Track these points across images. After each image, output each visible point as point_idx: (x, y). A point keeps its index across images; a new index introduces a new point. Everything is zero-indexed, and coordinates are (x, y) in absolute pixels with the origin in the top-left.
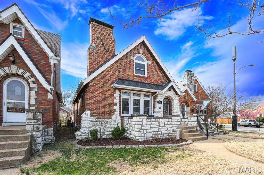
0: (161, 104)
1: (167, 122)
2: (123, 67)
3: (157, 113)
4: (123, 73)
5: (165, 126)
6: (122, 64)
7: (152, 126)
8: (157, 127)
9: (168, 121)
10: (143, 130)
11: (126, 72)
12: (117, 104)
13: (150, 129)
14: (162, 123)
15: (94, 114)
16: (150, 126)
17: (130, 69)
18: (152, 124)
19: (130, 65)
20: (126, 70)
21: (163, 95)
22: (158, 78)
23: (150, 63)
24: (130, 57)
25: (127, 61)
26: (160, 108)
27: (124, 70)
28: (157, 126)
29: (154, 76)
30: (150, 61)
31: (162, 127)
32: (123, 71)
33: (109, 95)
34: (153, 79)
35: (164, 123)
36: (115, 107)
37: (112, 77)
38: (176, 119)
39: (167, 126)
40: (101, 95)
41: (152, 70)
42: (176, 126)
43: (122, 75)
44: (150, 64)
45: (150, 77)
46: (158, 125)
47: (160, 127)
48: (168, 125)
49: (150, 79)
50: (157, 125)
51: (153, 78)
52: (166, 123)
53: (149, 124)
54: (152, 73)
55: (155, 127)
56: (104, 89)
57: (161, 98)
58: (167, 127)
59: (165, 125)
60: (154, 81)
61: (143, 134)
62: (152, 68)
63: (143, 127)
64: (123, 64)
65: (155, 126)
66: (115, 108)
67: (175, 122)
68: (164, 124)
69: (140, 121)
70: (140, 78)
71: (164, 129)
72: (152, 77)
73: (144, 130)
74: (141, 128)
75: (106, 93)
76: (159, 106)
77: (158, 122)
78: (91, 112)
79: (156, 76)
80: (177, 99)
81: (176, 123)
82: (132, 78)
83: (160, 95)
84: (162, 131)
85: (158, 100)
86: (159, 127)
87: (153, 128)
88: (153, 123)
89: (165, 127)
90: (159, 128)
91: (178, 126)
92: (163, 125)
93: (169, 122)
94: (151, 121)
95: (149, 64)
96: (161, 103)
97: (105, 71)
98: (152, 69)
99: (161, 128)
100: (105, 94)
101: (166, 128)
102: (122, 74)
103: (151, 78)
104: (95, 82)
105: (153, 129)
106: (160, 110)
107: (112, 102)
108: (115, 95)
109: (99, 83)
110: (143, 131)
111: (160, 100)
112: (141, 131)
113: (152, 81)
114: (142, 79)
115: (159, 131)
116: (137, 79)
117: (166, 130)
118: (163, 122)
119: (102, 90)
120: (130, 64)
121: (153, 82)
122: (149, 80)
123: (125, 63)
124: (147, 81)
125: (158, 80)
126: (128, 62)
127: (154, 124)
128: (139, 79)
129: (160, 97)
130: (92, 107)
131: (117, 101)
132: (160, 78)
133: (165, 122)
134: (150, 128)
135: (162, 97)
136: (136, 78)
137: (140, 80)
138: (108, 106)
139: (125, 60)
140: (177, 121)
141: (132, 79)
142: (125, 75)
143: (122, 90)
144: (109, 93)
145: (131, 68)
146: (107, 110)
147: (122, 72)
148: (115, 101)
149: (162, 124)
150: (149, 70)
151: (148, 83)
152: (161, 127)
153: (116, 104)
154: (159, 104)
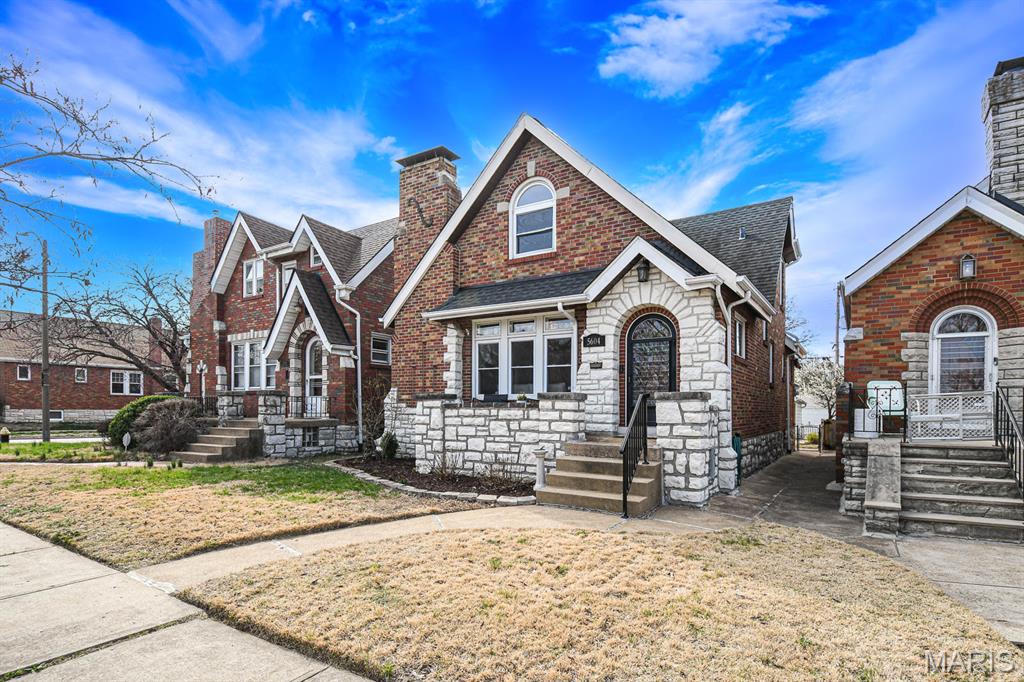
0: (601, 349)
1: (519, 421)
2: (475, 249)
3: (583, 387)
4: (475, 268)
5: (512, 433)
6: (472, 240)
7: (462, 430)
8: (480, 437)
9: (524, 419)
10: (430, 441)
11: (485, 260)
12: (449, 364)
13: (458, 440)
14: (500, 423)
15: (404, 397)
16: (457, 432)
17: (496, 248)
18: (462, 425)
19: (494, 236)
20: (485, 254)
21: (611, 306)
22: (604, 238)
23: (565, 192)
24: (495, 209)
25: (485, 224)
26: (597, 366)
27: (479, 257)
28: (479, 433)
29: (581, 240)
30: (567, 185)
31: (497, 439)
32: (474, 262)
33: (432, 344)
34: (580, 251)
35: (504, 423)
36: (446, 375)
37: (439, 290)
38: (553, 409)
39: (518, 433)
40: (416, 345)
41: (576, 215)
42: (556, 437)
43: (473, 275)
44: (565, 199)
45: (568, 246)
46: (484, 431)
47: (492, 439)
48: (525, 431)
49: (567, 257)
50: (479, 428)
51: (577, 249)
52: (514, 426)
53: (454, 425)
54: (574, 231)
55: (472, 436)
56: (423, 329)
57: (604, 323)
58: (519, 437)
59: (510, 430)
60: (582, 258)
61: (432, 452)
62: (574, 208)
63: (430, 433)
64: (475, 239)
65: (471, 431)
66: (445, 379)
67: (550, 421)
68: (508, 426)
69: (424, 415)
70: (526, 267)
71: (506, 446)
72: (575, 245)
73: (435, 442)
74: (427, 434)
75: (426, 339)
76: (594, 358)
77: (483, 419)
78: (398, 391)
79: (595, 234)
80: (697, 310)
81: (554, 426)
82: (502, 274)
83: (597, 312)
84: (499, 452)
85: (586, 333)
86: (490, 436)
87: (465, 438)
88: (466, 421)
89: (512, 439)
90: (489, 439)
91: (563, 439)
92: (503, 431)
93: (528, 419)
94: (458, 416)
95: (563, 199)
96: (603, 343)
97: (423, 279)
98: (574, 212)
99: (494, 441)
100: (425, 343)
101: (515, 442)
102: (473, 272)
103: (572, 249)
104: (406, 316)
105: (466, 441)
106: (596, 373)
107: (438, 361)
108: (446, 340)
109: (412, 315)
110: (431, 444)
111: (594, 331)
112: (425, 444)
113: (576, 259)
114: (536, 265)
115: (485, 450)
116: (516, 272)
117: (513, 450)
118: (502, 420)
119: (418, 333)
120: (496, 228)
121: (580, 262)
122: (562, 262)
123: (482, 235)
124: (553, 270)
125: (601, 248)
126: (490, 226)
127: (470, 425)
128: (523, 271)
129: (600, 319)
130: (401, 379)
131: (451, 356)
132: (611, 234)
133: (510, 420)
134: (457, 436)
135: (607, 319)
136: (514, 269)
137: (528, 270)
138: (430, 374)
139: (480, 226)
140: (561, 419)
141: (502, 278)
142: (480, 271)
143: (474, 321)
144: (433, 338)
145: (497, 242)
146: (428, 384)
147: (473, 266)
148: (447, 357)
149: (499, 428)
150: (563, 222)
151: (559, 272)
152: (494, 436)
153: (446, 366)
154: (593, 349)
